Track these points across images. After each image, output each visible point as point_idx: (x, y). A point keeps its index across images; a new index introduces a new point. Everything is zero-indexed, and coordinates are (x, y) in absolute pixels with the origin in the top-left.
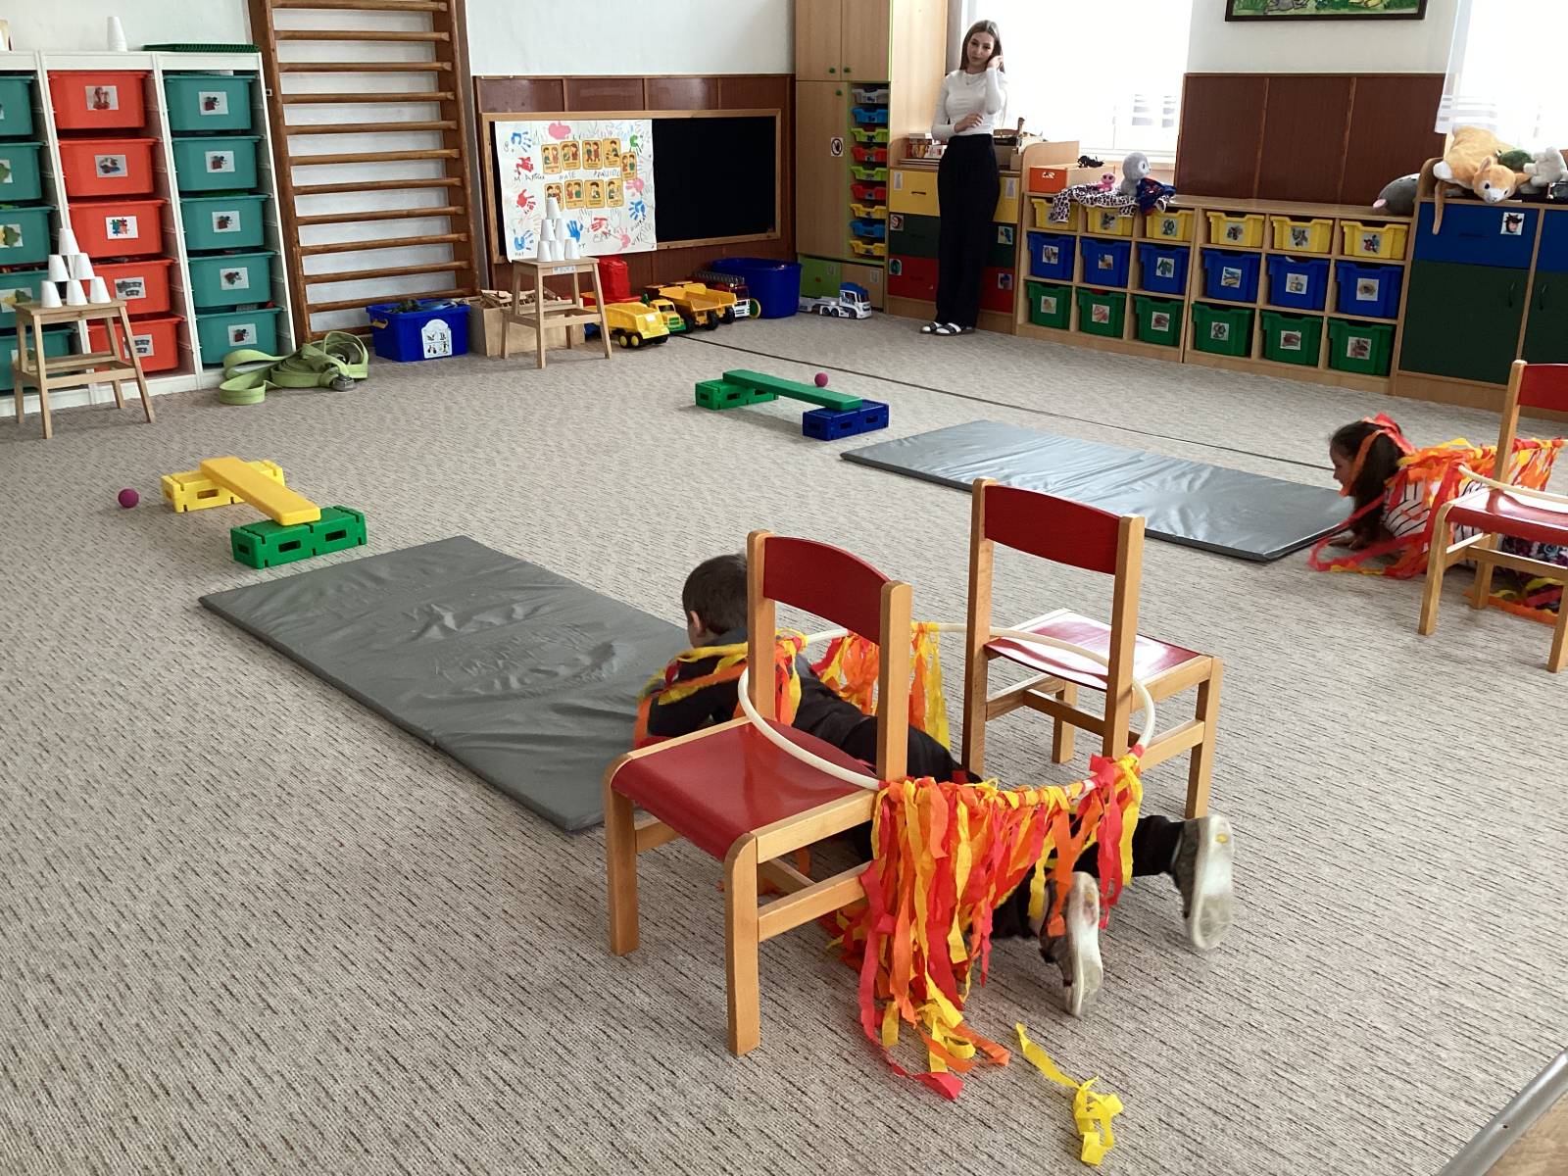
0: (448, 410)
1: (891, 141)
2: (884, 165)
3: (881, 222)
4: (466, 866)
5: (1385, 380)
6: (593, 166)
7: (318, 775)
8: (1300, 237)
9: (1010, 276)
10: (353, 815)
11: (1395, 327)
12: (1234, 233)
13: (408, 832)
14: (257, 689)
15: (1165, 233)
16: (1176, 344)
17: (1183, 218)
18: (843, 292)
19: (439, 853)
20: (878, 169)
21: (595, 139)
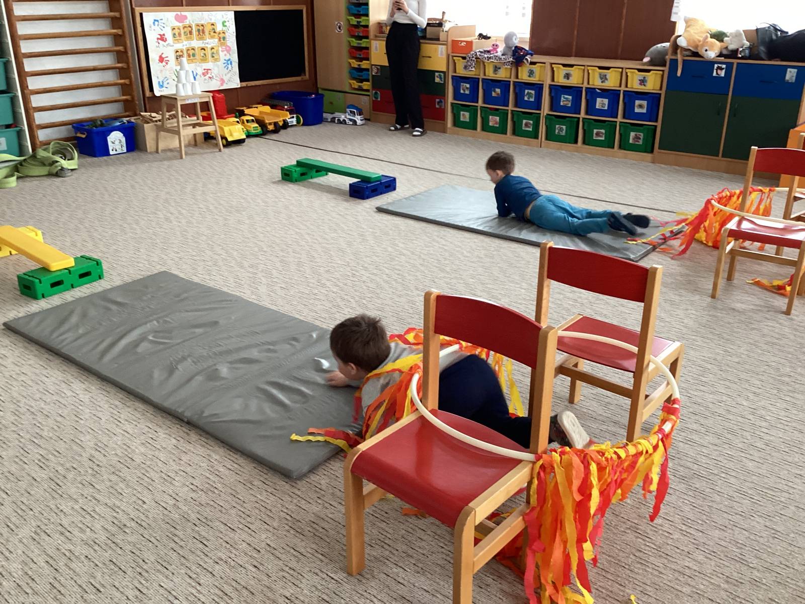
0: (133, 187)
1: (370, 24)
2: (367, 37)
3: (367, 70)
4: (233, 511)
5: (650, 155)
6: (201, 39)
7: (115, 449)
8: (604, 78)
9: (443, 100)
10: (146, 479)
11: (656, 126)
12: (567, 76)
13: (187, 489)
14: (58, 387)
15: (529, 76)
16: (536, 137)
17: (539, 69)
18: (348, 110)
19: (212, 503)
20: (364, 40)
21: (202, 22)
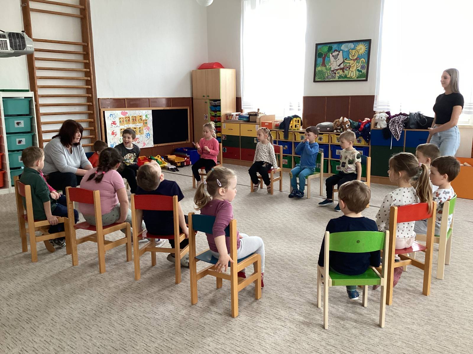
1: (222, 115)
2: (220, 122)
3: (220, 137)
6: (134, 123)
12: (321, 139)
20: (218, 123)
21: (135, 115)
